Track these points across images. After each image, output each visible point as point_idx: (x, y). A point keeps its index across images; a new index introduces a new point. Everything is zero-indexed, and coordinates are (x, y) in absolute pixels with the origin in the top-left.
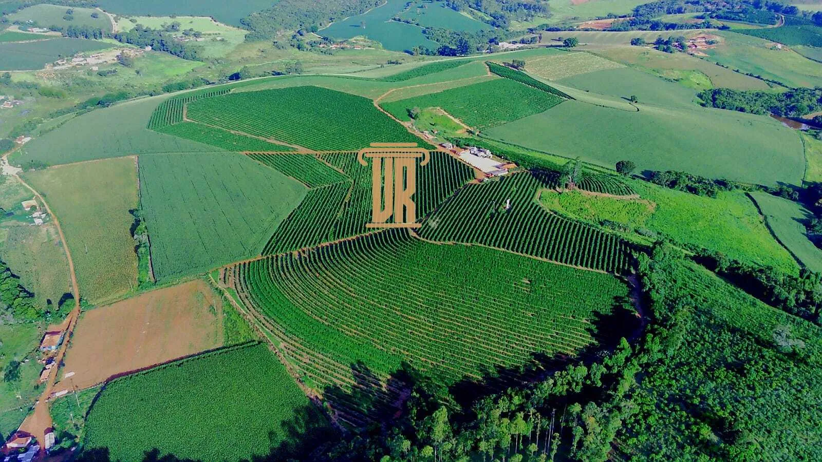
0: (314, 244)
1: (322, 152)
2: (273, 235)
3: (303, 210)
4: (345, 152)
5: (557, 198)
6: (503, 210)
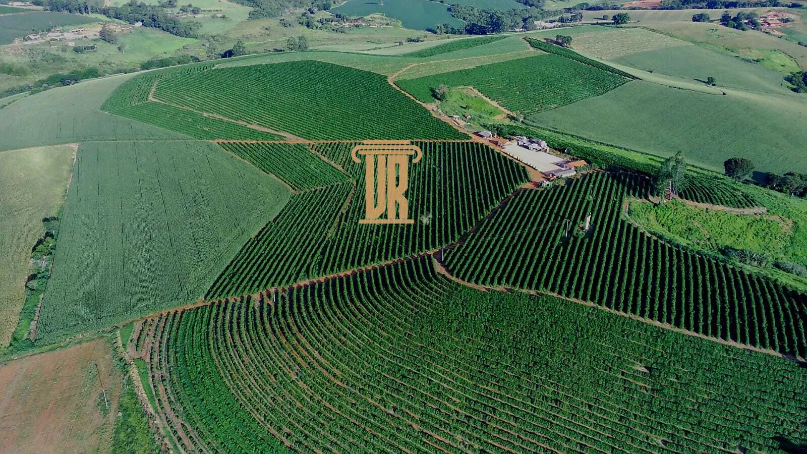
0: (288, 282)
1: (317, 141)
2: (228, 263)
3: (280, 225)
4: (348, 141)
5: (653, 212)
6: (581, 232)
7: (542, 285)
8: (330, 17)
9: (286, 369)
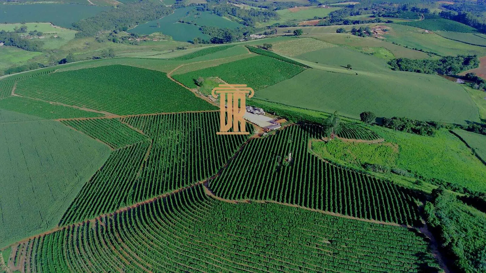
0: (113, 209)
1: (126, 116)
2: (73, 200)
3: (105, 172)
4: (145, 115)
6: (287, 163)
7: (268, 197)
8: (128, 35)
9: (116, 268)
